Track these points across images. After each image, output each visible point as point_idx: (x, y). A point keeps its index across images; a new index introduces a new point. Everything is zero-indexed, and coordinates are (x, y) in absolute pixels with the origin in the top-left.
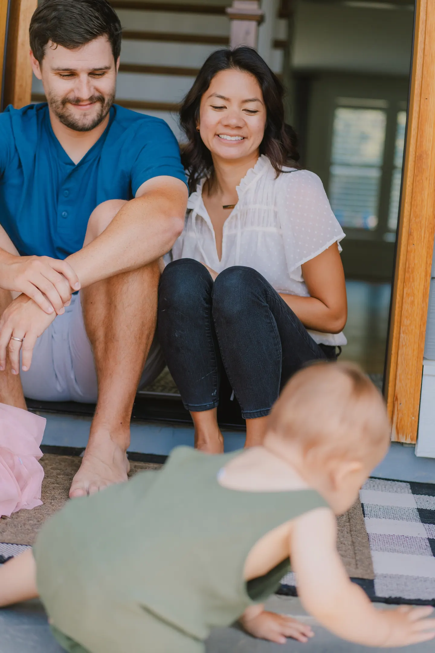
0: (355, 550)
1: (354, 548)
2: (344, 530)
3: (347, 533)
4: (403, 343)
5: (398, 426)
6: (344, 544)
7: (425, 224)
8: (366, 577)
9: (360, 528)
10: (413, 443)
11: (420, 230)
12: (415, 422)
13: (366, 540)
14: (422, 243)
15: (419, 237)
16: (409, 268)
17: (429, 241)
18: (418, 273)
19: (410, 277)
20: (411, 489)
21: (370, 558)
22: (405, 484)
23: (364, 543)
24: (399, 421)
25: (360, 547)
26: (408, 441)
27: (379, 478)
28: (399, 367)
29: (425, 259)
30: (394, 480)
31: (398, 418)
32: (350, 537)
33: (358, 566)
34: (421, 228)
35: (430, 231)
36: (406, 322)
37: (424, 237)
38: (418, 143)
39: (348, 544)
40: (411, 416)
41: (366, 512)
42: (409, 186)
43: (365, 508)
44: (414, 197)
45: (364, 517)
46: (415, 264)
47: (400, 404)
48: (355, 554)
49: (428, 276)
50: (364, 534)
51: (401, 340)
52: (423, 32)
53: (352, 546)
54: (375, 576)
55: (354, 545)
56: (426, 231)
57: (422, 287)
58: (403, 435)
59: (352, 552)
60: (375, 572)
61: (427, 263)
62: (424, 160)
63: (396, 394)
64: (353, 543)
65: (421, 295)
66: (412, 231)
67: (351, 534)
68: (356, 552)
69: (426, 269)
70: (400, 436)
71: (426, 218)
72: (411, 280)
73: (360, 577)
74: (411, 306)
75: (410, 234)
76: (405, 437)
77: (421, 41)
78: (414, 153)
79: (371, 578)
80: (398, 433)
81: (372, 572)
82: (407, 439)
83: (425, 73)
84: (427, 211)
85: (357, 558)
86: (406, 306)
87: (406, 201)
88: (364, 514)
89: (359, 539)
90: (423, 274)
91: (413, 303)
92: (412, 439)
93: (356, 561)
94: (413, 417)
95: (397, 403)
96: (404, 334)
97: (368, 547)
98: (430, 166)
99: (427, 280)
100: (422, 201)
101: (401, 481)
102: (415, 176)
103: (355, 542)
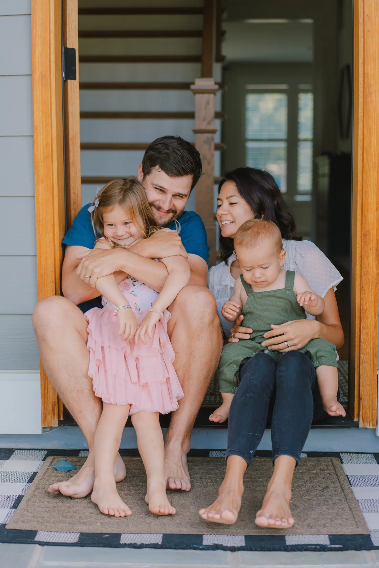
0: (353, 515)
1: (352, 512)
2: (342, 499)
3: (345, 501)
4: (363, 361)
5: (364, 417)
6: (345, 510)
7: (372, 279)
8: (365, 533)
9: (352, 497)
10: (375, 427)
11: (369, 284)
12: (375, 413)
13: (358, 506)
14: (371, 292)
15: (368, 288)
16: (363, 310)
17: (375, 291)
18: (369, 313)
19: (364, 316)
20: (375, 459)
21: (363, 519)
22: (370, 455)
23: (357, 508)
24: (364, 413)
25: (356, 511)
26: (371, 427)
27: (352, 453)
28: (361, 377)
29: (374, 304)
30: (363, 453)
31: (363, 411)
32: (347, 504)
33: (358, 526)
34: (369, 283)
35: (376, 284)
36: (363, 346)
37: (372, 289)
38: (363, 226)
39: (348, 510)
40: (372, 410)
41: (351, 483)
42: (358, 253)
43: (350, 479)
44: (363, 262)
45: (351, 487)
46: (367, 307)
47: (364, 402)
48: (354, 517)
49: (377, 314)
50: (355, 501)
51: (361, 359)
52: (361, 148)
53: (350, 511)
54: (370, 532)
55: (351, 511)
56: (373, 284)
57: (373, 322)
58: (367, 423)
59: (352, 516)
60: (370, 528)
61: (375, 306)
62: (368, 237)
63: (360, 396)
64: (351, 509)
65: (372, 328)
66: (364, 285)
67: (347, 502)
68: (355, 515)
69: (375, 310)
70: (366, 423)
71: (372, 276)
72: (365, 318)
73: (361, 533)
74: (367, 335)
75: (361, 287)
76: (368, 425)
77: (360, 154)
78: (360, 231)
79: (368, 534)
80: (364, 422)
81: (367, 529)
82: (370, 426)
83: (365, 177)
84: (373, 270)
85: (356, 520)
86: (363, 336)
87: (357, 264)
88: (350, 484)
89: (353, 505)
90: (373, 313)
91: (367, 333)
92: (373, 425)
93: (356, 522)
94: (374, 410)
95: (362, 402)
96: (363, 355)
97: (360, 511)
98: (373, 241)
99: (376, 317)
100: (369, 264)
101: (368, 453)
102: (362, 248)
103: (352, 508)
